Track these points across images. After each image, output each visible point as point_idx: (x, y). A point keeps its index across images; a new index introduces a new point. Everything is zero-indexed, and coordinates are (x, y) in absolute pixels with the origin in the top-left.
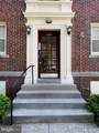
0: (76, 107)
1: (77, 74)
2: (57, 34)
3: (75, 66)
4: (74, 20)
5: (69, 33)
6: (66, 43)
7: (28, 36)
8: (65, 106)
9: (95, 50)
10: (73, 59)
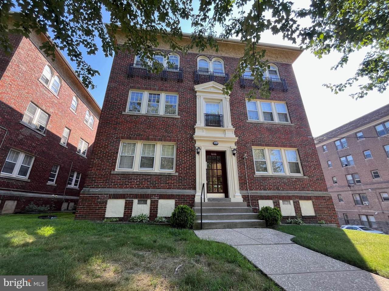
0: (250, 217)
1: (245, 192)
2: (222, 155)
3: (243, 184)
4: (237, 143)
5: (234, 154)
6: (232, 163)
7: (197, 155)
8: (241, 217)
9: (258, 171)
10: (240, 178)
